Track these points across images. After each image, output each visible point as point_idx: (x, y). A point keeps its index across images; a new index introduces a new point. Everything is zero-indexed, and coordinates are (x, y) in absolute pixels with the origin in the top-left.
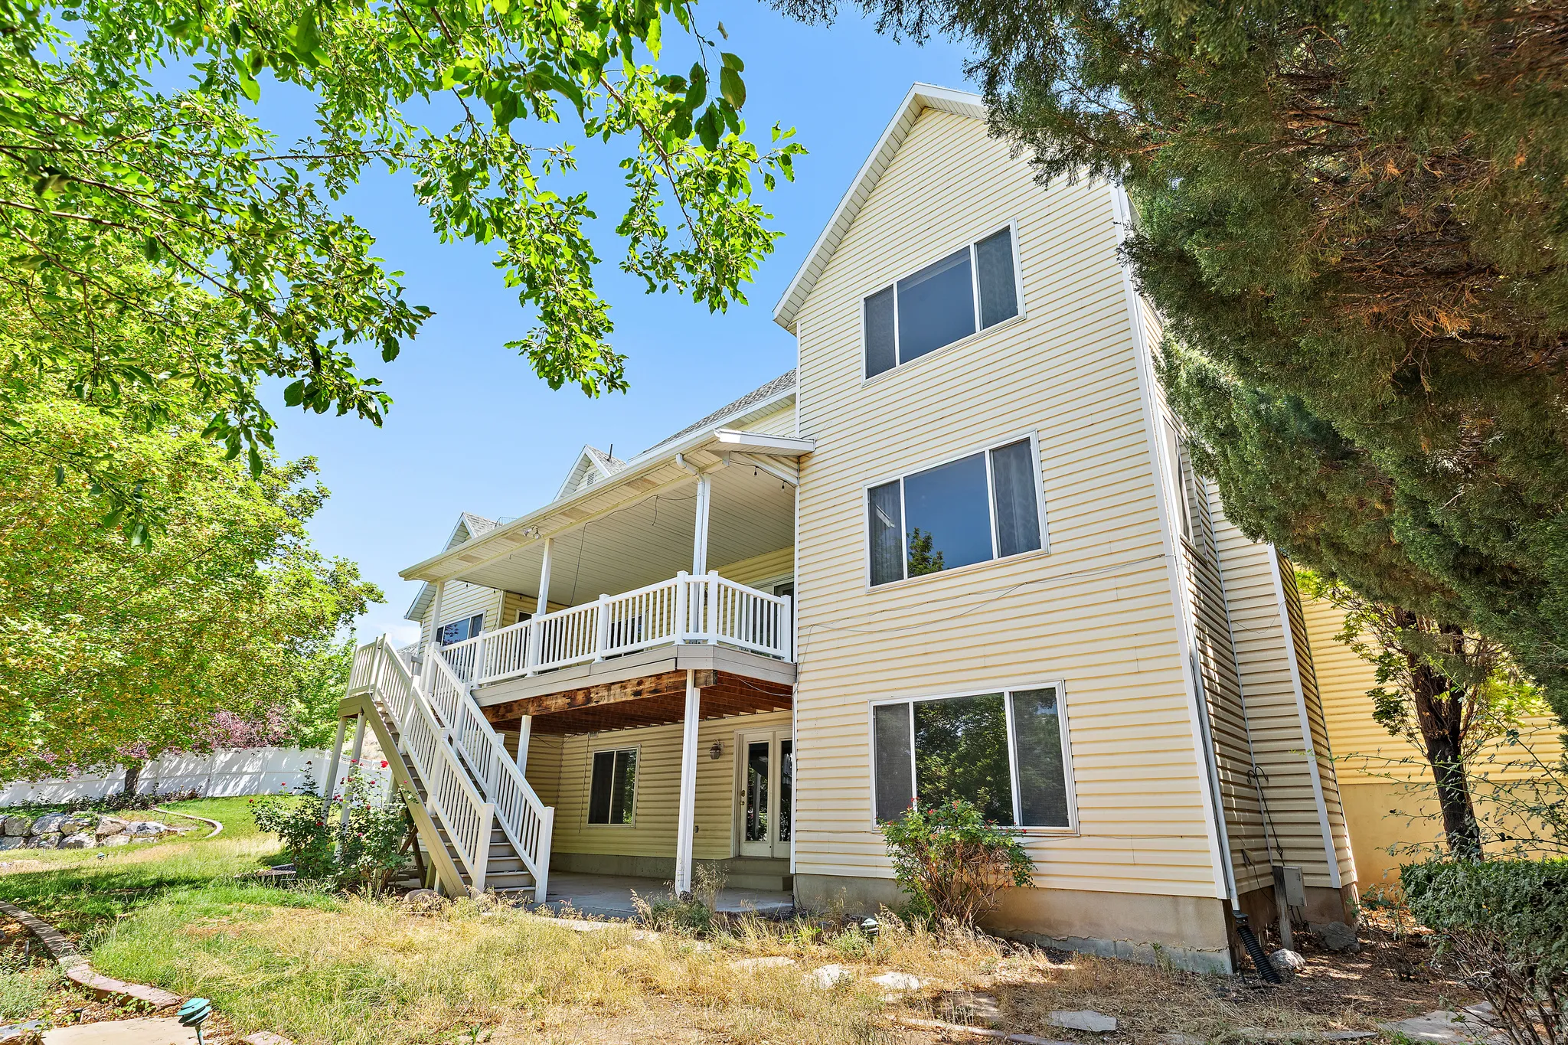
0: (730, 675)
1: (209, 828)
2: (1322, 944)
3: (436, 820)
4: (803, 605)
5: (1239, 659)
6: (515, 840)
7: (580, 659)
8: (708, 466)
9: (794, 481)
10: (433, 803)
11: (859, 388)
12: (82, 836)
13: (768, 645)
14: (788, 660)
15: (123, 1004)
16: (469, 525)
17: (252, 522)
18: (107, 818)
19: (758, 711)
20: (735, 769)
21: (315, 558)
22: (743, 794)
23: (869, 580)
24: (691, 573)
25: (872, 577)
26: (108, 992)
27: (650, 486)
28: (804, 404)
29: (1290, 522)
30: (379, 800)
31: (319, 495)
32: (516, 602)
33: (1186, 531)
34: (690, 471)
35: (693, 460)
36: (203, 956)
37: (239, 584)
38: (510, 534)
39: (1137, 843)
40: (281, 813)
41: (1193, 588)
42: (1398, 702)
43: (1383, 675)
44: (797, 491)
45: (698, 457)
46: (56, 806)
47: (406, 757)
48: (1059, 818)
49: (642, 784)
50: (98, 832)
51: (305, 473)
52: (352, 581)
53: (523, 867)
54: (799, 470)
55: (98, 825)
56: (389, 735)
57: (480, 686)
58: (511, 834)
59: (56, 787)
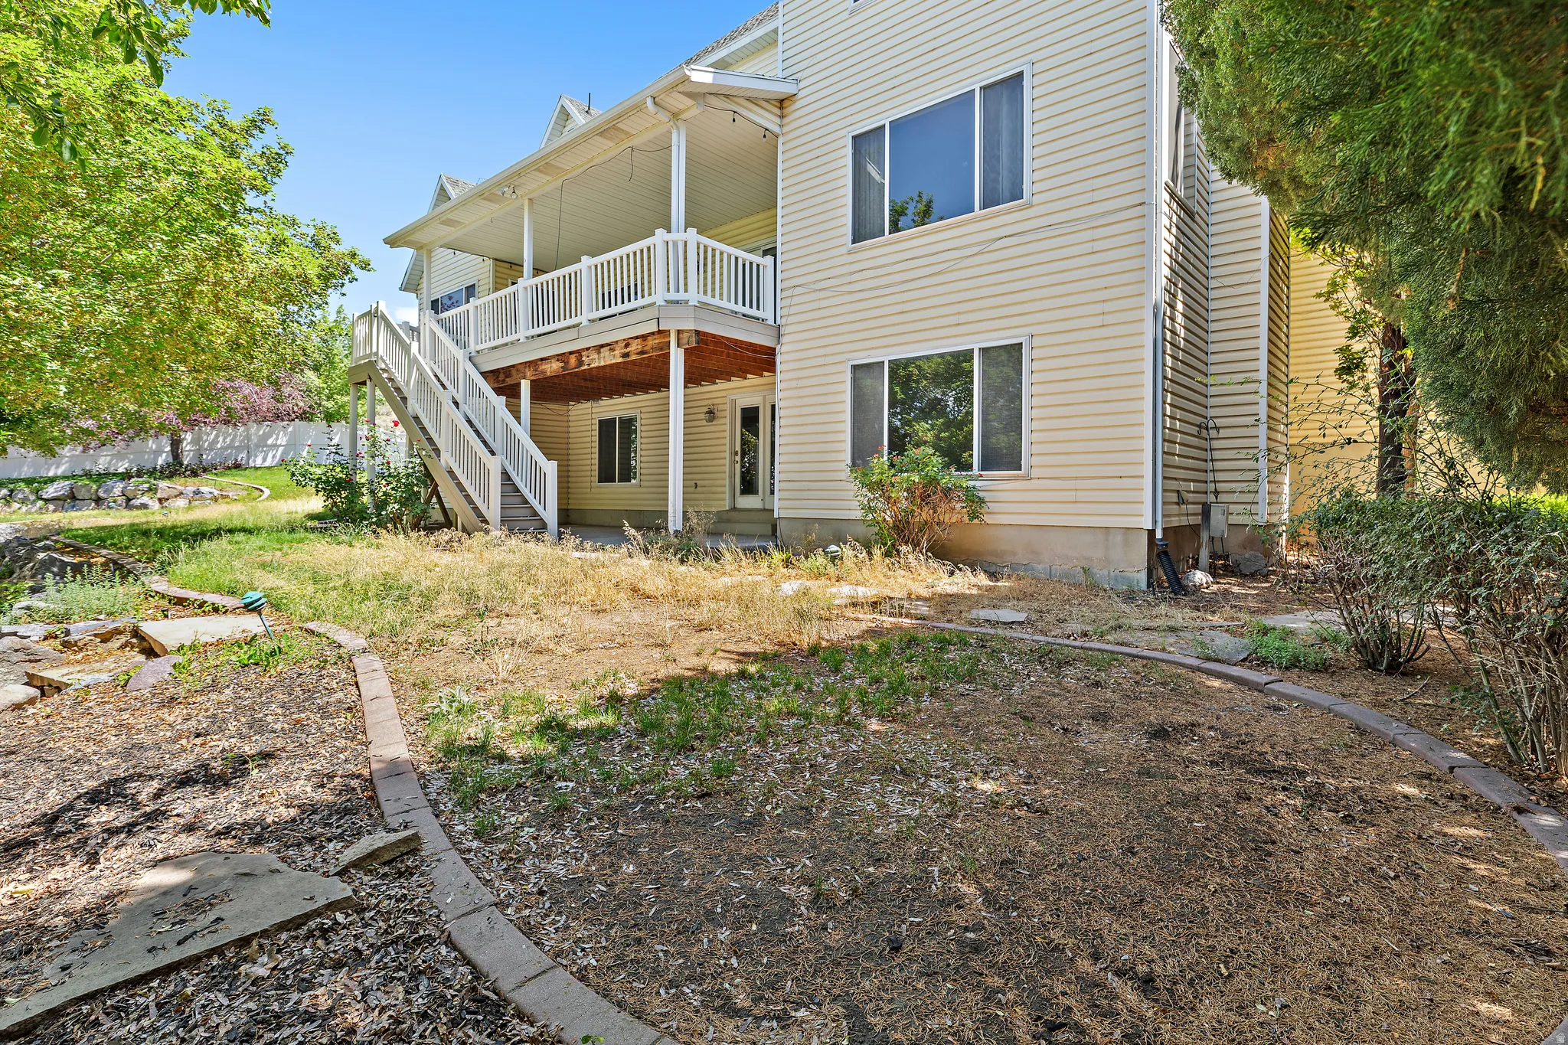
0: (714, 336)
1: (258, 493)
2: (1236, 570)
3: (451, 472)
4: (786, 266)
5: (1213, 316)
6: (525, 491)
7: (569, 322)
8: (681, 111)
9: (776, 129)
10: (447, 459)
11: (845, 15)
12: (145, 499)
13: (751, 307)
14: (771, 322)
15: (201, 606)
16: (449, 188)
17: (210, 173)
18: (163, 484)
19: (749, 376)
20: (727, 432)
21: (294, 223)
22: (736, 453)
23: (850, 237)
24: (669, 231)
25: (854, 234)
26: (187, 599)
27: (623, 136)
28: (788, 36)
29: (1251, 153)
30: (398, 457)
31: (281, 152)
32: (506, 271)
33: (1174, 178)
34: (663, 116)
35: (664, 104)
36: (259, 573)
37: (214, 240)
38: (487, 194)
39: (1080, 484)
40: (312, 470)
41: (1172, 239)
42: (1362, 358)
43: (1354, 332)
44: (781, 140)
45: (669, 100)
46: (114, 474)
47: (416, 418)
48: (1013, 461)
49: (643, 447)
50: (159, 495)
51: (263, 126)
52: (333, 245)
53: (535, 514)
54: (782, 117)
55: (156, 489)
56: (398, 399)
57: (478, 352)
58: (521, 485)
59: (109, 458)
